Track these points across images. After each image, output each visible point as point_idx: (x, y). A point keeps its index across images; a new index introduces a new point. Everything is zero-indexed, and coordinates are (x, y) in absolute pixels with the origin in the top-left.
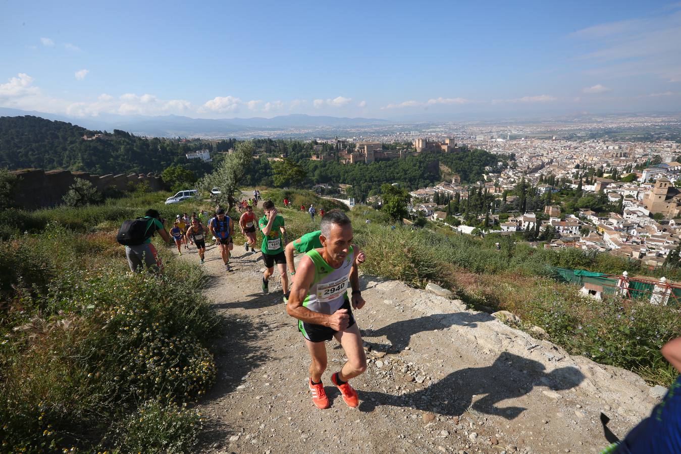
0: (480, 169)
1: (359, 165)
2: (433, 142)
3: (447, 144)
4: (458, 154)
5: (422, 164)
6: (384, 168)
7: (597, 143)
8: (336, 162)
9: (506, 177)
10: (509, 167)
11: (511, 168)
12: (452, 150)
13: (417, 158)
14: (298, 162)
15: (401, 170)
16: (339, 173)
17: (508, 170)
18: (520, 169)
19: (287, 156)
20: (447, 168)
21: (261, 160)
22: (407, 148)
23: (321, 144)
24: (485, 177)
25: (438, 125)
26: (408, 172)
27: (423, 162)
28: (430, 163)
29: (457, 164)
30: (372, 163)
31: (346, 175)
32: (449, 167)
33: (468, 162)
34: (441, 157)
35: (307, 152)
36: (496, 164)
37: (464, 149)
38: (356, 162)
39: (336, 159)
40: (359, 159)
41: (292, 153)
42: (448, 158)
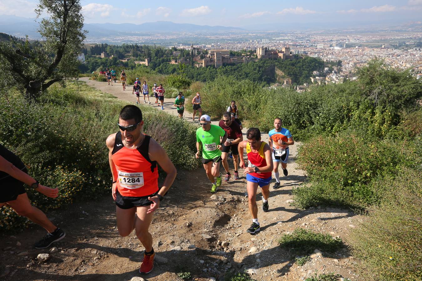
0: (309, 73)
1: (210, 69)
2: (272, 50)
3: (283, 52)
4: (291, 60)
5: (261, 69)
6: (230, 71)
7: (419, 51)
8: (191, 66)
9: (330, 80)
10: (333, 72)
11: (335, 72)
12: (286, 57)
13: (257, 63)
14: (159, 65)
15: (244, 73)
16: (193, 75)
17: (333, 74)
18: (342, 74)
19: (151, 60)
20: (281, 72)
21: (129, 63)
22: (250, 55)
23: (179, 50)
24: (312, 80)
25: (287, 34)
26: (249, 75)
27: (262, 67)
28: (267, 67)
29: (289, 68)
30: (221, 67)
31: (199, 77)
32: (283, 71)
33: (299, 67)
34: (277, 63)
35: (168, 57)
36: (324, 69)
37: (296, 57)
38: (207, 66)
39: (191, 64)
40: (210, 64)
41: (155, 58)
42: (283, 64)
